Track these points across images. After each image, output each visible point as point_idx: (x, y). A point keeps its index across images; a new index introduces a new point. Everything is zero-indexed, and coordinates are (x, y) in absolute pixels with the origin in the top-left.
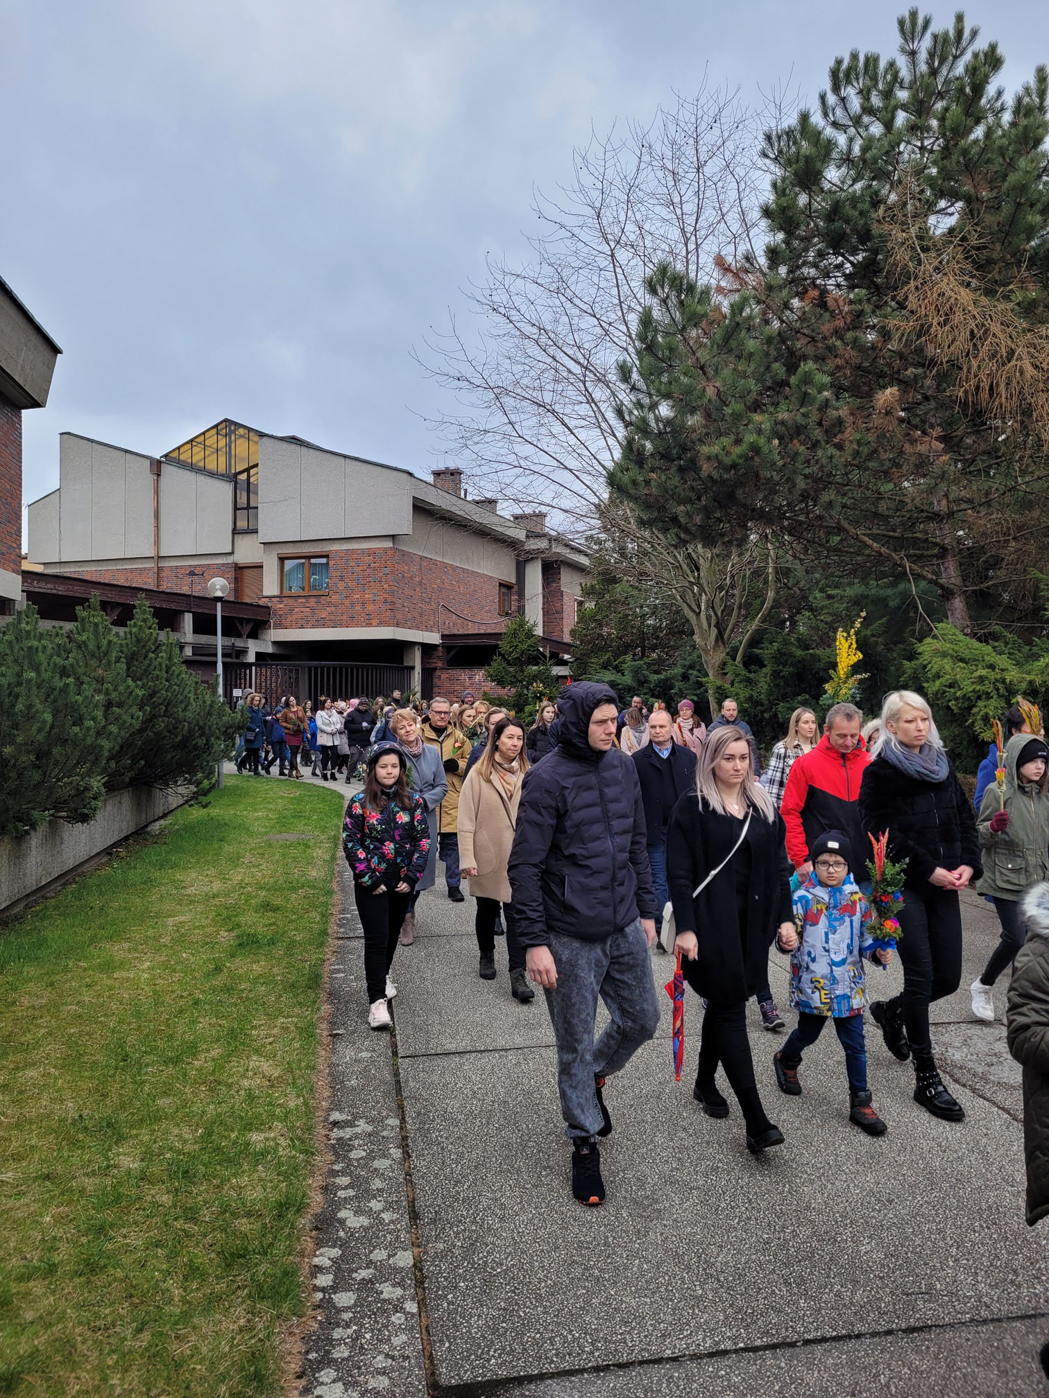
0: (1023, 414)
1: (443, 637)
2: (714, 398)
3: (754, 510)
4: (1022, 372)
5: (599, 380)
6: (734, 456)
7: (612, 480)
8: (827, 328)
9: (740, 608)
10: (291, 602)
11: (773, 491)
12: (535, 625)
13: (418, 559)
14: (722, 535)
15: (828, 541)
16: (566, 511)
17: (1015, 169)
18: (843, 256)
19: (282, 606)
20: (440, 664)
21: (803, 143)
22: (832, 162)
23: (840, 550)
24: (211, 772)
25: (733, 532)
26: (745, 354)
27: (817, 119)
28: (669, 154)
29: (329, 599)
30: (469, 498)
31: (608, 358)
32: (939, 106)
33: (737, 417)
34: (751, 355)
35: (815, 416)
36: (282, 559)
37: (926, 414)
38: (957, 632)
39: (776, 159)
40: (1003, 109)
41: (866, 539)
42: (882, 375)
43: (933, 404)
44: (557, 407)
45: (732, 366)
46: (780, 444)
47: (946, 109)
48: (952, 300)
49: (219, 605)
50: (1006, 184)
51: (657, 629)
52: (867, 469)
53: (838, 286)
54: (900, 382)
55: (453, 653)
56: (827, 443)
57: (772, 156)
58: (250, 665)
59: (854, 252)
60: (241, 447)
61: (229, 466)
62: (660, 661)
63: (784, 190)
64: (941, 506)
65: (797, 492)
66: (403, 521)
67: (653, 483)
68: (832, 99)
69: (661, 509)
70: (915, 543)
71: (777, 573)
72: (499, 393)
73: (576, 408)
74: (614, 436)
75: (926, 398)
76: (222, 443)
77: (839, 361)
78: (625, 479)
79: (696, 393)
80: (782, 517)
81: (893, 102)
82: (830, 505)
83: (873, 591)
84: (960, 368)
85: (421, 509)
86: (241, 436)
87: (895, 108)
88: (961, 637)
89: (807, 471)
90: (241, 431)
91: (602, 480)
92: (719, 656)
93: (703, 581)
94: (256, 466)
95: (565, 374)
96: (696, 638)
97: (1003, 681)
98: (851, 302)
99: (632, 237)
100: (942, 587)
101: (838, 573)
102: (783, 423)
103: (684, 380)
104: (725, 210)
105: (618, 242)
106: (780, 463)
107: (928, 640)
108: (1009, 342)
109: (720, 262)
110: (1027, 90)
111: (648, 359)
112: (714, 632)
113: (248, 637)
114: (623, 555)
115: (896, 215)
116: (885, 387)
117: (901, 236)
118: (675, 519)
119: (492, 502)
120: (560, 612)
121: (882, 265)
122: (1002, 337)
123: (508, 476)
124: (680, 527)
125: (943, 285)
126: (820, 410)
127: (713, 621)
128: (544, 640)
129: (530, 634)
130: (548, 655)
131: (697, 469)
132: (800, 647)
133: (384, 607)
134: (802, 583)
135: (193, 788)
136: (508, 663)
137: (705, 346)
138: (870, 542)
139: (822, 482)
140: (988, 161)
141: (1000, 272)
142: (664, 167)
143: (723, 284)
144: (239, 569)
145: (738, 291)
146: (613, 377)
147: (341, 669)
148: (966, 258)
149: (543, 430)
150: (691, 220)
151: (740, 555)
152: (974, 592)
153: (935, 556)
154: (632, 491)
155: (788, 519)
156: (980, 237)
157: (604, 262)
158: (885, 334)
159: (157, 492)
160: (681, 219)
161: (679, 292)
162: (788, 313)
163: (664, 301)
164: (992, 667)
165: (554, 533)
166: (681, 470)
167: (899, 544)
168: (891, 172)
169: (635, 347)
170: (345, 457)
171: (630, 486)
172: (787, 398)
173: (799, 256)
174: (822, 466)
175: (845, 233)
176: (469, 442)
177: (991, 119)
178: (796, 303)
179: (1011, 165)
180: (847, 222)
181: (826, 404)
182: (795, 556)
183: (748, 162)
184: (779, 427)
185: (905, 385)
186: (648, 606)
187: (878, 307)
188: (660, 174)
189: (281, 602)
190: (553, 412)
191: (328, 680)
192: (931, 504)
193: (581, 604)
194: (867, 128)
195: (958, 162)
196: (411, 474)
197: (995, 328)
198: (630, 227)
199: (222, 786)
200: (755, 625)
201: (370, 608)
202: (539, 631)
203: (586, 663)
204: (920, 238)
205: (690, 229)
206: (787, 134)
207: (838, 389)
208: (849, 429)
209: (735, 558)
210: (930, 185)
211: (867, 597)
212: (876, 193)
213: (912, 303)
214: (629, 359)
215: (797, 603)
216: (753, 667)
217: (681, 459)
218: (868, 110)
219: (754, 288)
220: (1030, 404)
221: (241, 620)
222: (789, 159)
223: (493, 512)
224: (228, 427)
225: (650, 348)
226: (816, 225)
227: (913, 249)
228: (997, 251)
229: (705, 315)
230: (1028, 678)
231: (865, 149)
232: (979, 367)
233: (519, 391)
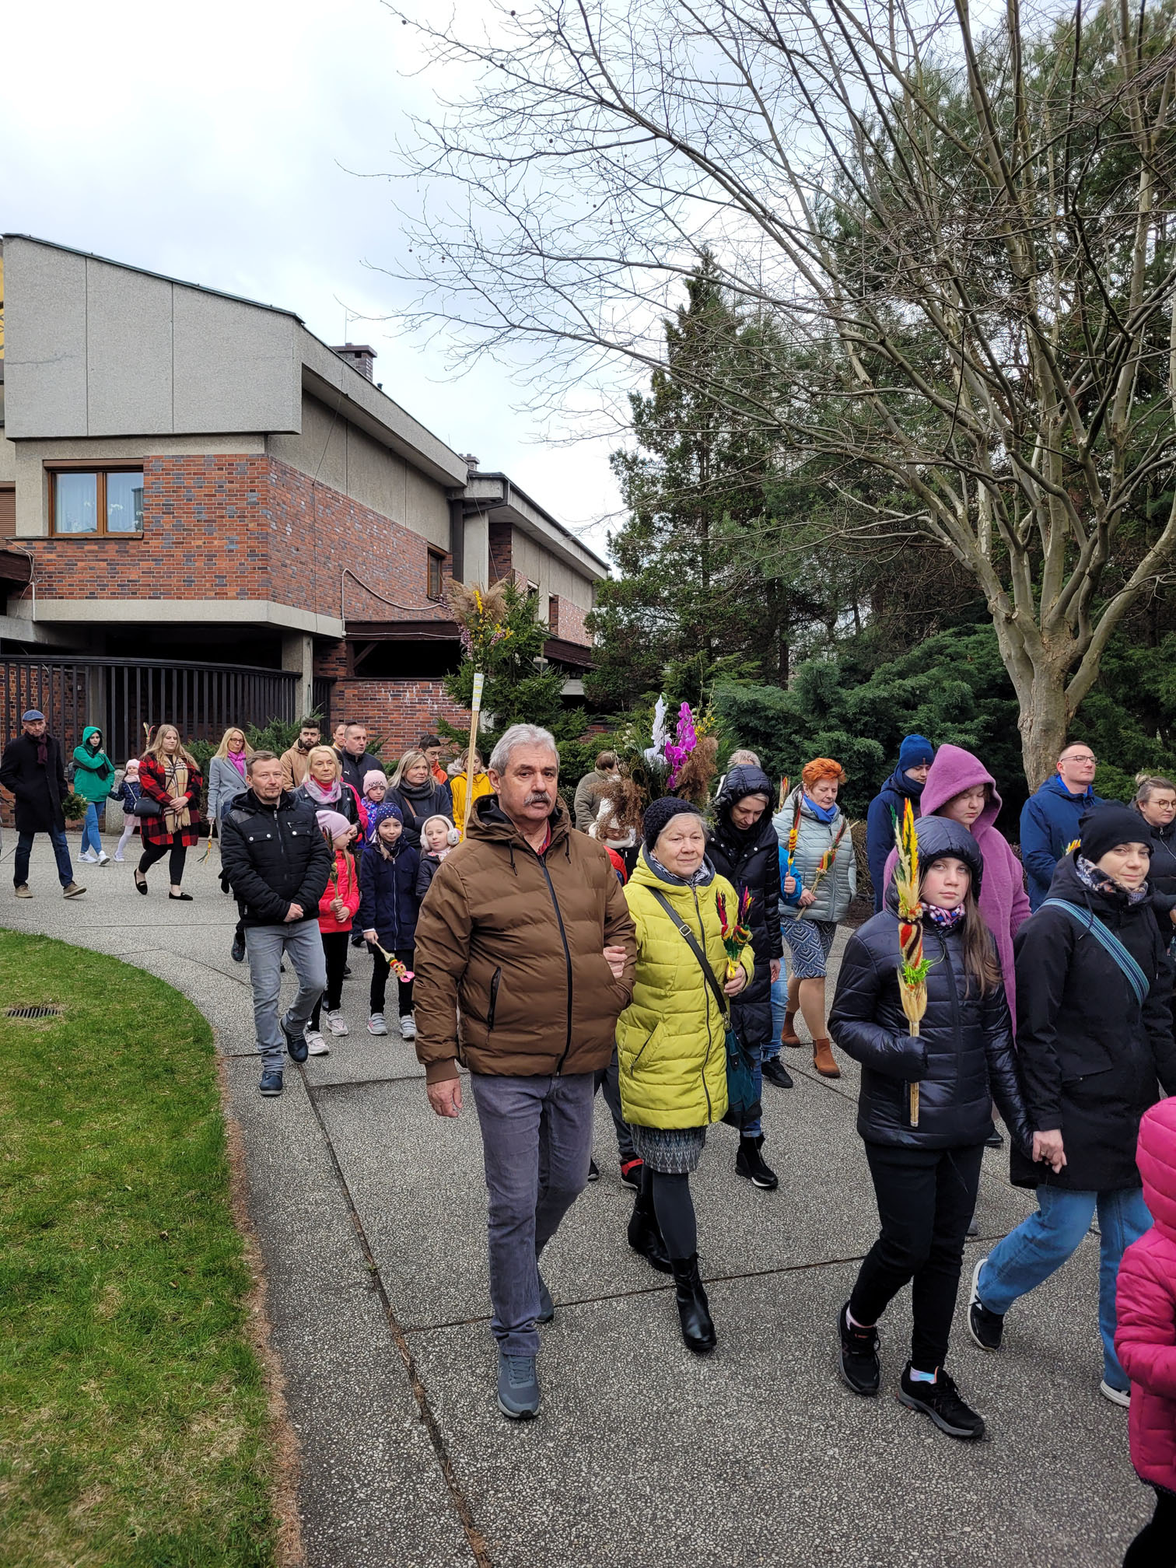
1: (349, 625)
10: (70, 550)
13: (307, 484)
19: (52, 556)
20: (342, 672)
36: (52, 472)
66: (284, 408)
85: (317, 396)
133: (249, 563)
170: (172, 282)
189: (51, 550)
196: (299, 322)
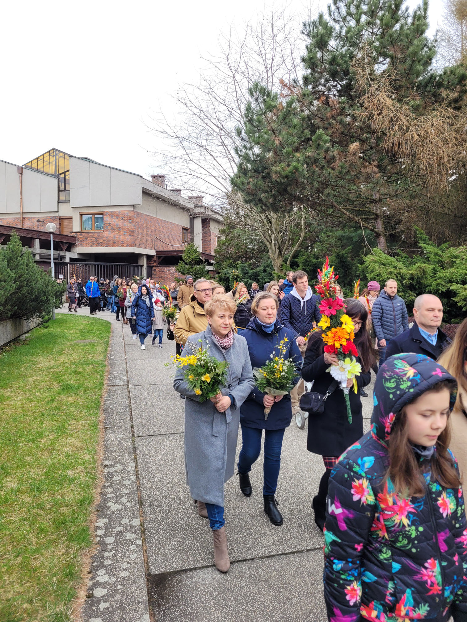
0: (412, 156)
1: (157, 252)
2: (278, 145)
3: (295, 197)
4: (412, 137)
5: (227, 135)
6: (287, 172)
7: (233, 182)
8: (329, 114)
9: (289, 241)
10: (86, 235)
11: (304, 188)
12: (198, 247)
13: (145, 216)
14: (281, 208)
15: (327, 211)
16: (212, 195)
17: (412, 44)
18: (337, 81)
19: (82, 237)
20: (155, 264)
21: (320, 28)
22: (333, 37)
23: (332, 215)
24: (49, 312)
25: (286, 206)
26: (293, 125)
27: (326, 17)
28: (259, 30)
29: (103, 234)
30: (168, 188)
31: (231, 125)
32: (381, 13)
33: (288, 154)
34: (295, 125)
35: (323, 155)
36: (81, 215)
37: (371, 155)
38: (381, 252)
39: (308, 35)
40: (408, 16)
41: (343, 210)
42: (352, 137)
43: (374, 151)
44: (208, 148)
45: (287, 131)
46: (307, 167)
47: (383, 15)
48: (383, 104)
49: (52, 235)
50: (409, 51)
51: (253, 249)
52: (345, 179)
53: (334, 95)
54: (360, 140)
55: (161, 259)
56: (328, 167)
57: (306, 33)
58: (67, 264)
59: (341, 80)
60: (61, 162)
61: (55, 171)
62: (254, 264)
63: (311, 50)
64: (376, 196)
65: (314, 189)
66: (138, 199)
67: (251, 183)
68: (333, 8)
69: (255, 195)
70: (365, 213)
71: (305, 225)
72: (182, 140)
73: (217, 148)
74: (234, 161)
75: (371, 148)
76: (52, 159)
77: (334, 130)
78: (239, 181)
79: (270, 142)
80: (308, 200)
81: (360, 11)
82: (329, 195)
83: (347, 234)
84: (386, 135)
85: (146, 193)
86: (62, 157)
87: (361, 13)
88: (383, 254)
89: (319, 179)
90: (61, 154)
91: (228, 181)
92: (279, 262)
93: (273, 228)
94: (68, 171)
95: (212, 132)
96: (270, 253)
97: (400, 274)
98: (340, 103)
99: (243, 69)
100: (376, 232)
101: (332, 226)
102: (309, 157)
103: (265, 136)
104: (285, 58)
105: (236, 71)
106: (307, 176)
107: (369, 255)
108: (407, 123)
109: (282, 82)
110: (419, 8)
111: (249, 126)
112: (278, 251)
113: (66, 251)
114: (238, 216)
115: (360, 63)
116: (353, 142)
117: (362, 73)
118: (260, 200)
119: (179, 191)
120: (210, 241)
121: (354, 86)
122: (404, 121)
123: (186, 178)
124: (262, 203)
125: (380, 96)
126: (325, 152)
127: (277, 246)
128: (202, 254)
129: (196, 251)
130: (204, 260)
131: (270, 178)
132: (314, 258)
133: (129, 238)
134: (316, 230)
135: (41, 319)
136: (186, 264)
137: (275, 121)
138: (345, 212)
139: (325, 184)
140: (401, 40)
141: (404, 92)
142: (257, 37)
143: (283, 92)
144: (61, 219)
145: (290, 96)
146: (234, 134)
147: (110, 266)
148: (390, 85)
149: (202, 158)
150: (269, 62)
151: (289, 217)
152: (389, 235)
153: (373, 219)
154: (241, 187)
155: (310, 201)
156: (396, 75)
157: (230, 80)
158: (354, 118)
159: (21, 182)
160: (265, 61)
161: (264, 95)
162: (312, 107)
163: (257, 99)
164: (395, 267)
165: (206, 205)
166: (263, 178)
167: (358, 213)
168: (358, 44)
169: (244, 121)
170: (110, 168)
171: (240, 184)
172: (311, 146)
173: (317, 81)
174: (325, 178)
175: (337, 71)
176: (168, 163)
177: (403, 21)
178: (315, 102)
179: (411, 43)
180: (339, 65)
181: (328, 150)
182: (313, 218)
183: (296, 37)
184: (307, 159)
185: (362, 142)
186: (249, 239)
187: (351, 106)
188: (256, 40)
189: (81, 235)
190: (207, 150)
191: (104, 271)
192: (372, 196)
193: (219, 238)
194: (348, 22)
195: (388, 40)
196: (141, 177)
197: (402, 117)
198: (242, 64)
199: (54, 319)
200: (295, 248)
201: (123, 238)
202: (200, 250)
203: (221, 265)
204: (370, 74)
205: (269, 66)
206: (313, 23)
207: (333, 142)
208: (338, 161)
209: (287, 218)
210: (376, 50)
211: (344, 236)
212: (352, 53)
213: (366, 104)
214: (240, 126)
215: (314, 239)
216: (294, 267)
217: (263, 172)
218: (349, 14)
219: (297, 95)
220: (415, 152)
221: (62, 243)
222: (313, 35)
223: (179, 195)
224: (55, 152)
225: (250, 121)
226: (325, 67)
227: (367, 79)
228: (404, 82)
229: (275, 106)
230: (410, 272)
231: (347, 32)
232: (394, 134)
233: (191, 139)
